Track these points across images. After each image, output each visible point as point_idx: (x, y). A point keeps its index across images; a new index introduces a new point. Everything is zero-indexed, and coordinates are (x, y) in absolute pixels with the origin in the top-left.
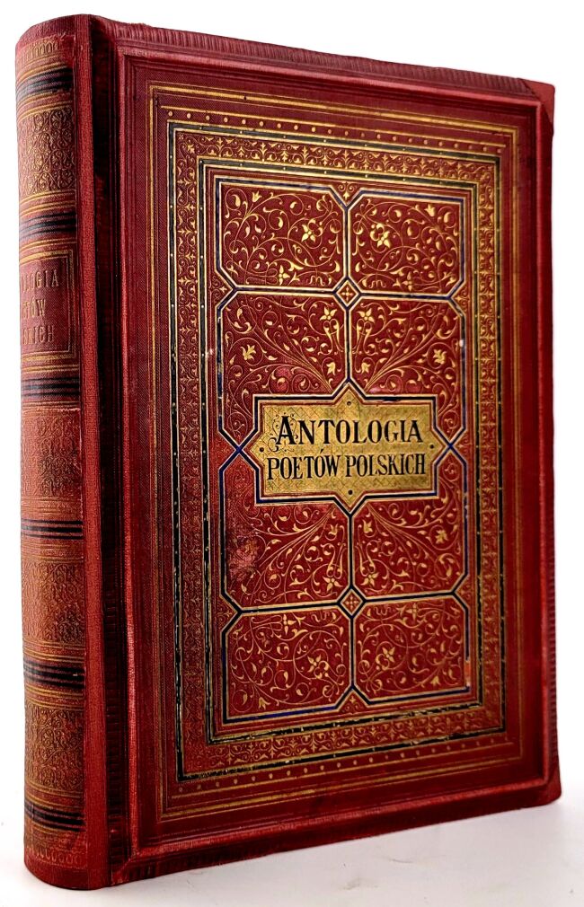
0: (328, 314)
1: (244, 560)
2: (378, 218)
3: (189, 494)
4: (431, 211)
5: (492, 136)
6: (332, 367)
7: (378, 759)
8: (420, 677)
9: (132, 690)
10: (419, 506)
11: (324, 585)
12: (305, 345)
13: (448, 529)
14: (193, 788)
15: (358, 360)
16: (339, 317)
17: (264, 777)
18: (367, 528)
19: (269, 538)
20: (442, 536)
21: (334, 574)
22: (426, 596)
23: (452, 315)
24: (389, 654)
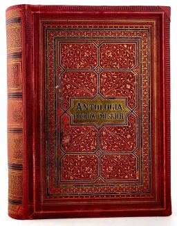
0: (92, 76)
1: (67, 140)
2: (108, 49)
3: (51, 123)
4: (126, 46)
5: (147, 24)
6: (93, 90)
7: (107, 196)
8: (121, 175)
10: (121, 128)
11: (90, 148)
12: (85, 84)
13: (131, 135)
14: (51, 198)
15: (101, 88)
16: (96, 76)
17: (72, 197)
18: (104, 133)
19: (74, 135)
20: (129, 136)
21: (94, 145)
22: (124, 153)
23: (132, 75)
24: (111, 168)
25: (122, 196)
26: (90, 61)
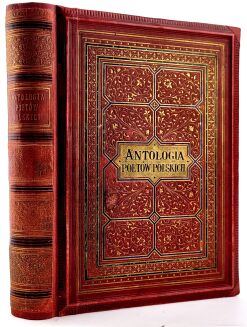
0: (146, 113)
1: (112, 201)
2: (167, 77)
3: (91, 177)
4: (189, 75)
5: (214, 47)
6: (148, 132)
7: (164, 276)
8: (182, 247)
9: (68, 247)
10: (182, 183)
11: (143, 211)
12: (137, 124)
13: (194, 192)
14: (90, 283)
15: (158, 130)
16: (151, 113)
17: (119, 280)
18: (161, 191)
19: (122, 194)
20: (191, 194)
21: (148, 207)
22: (185, 217)
23: (196, 113)
24: (169, 238)
25: (183, 274)
26: (144, 92)
